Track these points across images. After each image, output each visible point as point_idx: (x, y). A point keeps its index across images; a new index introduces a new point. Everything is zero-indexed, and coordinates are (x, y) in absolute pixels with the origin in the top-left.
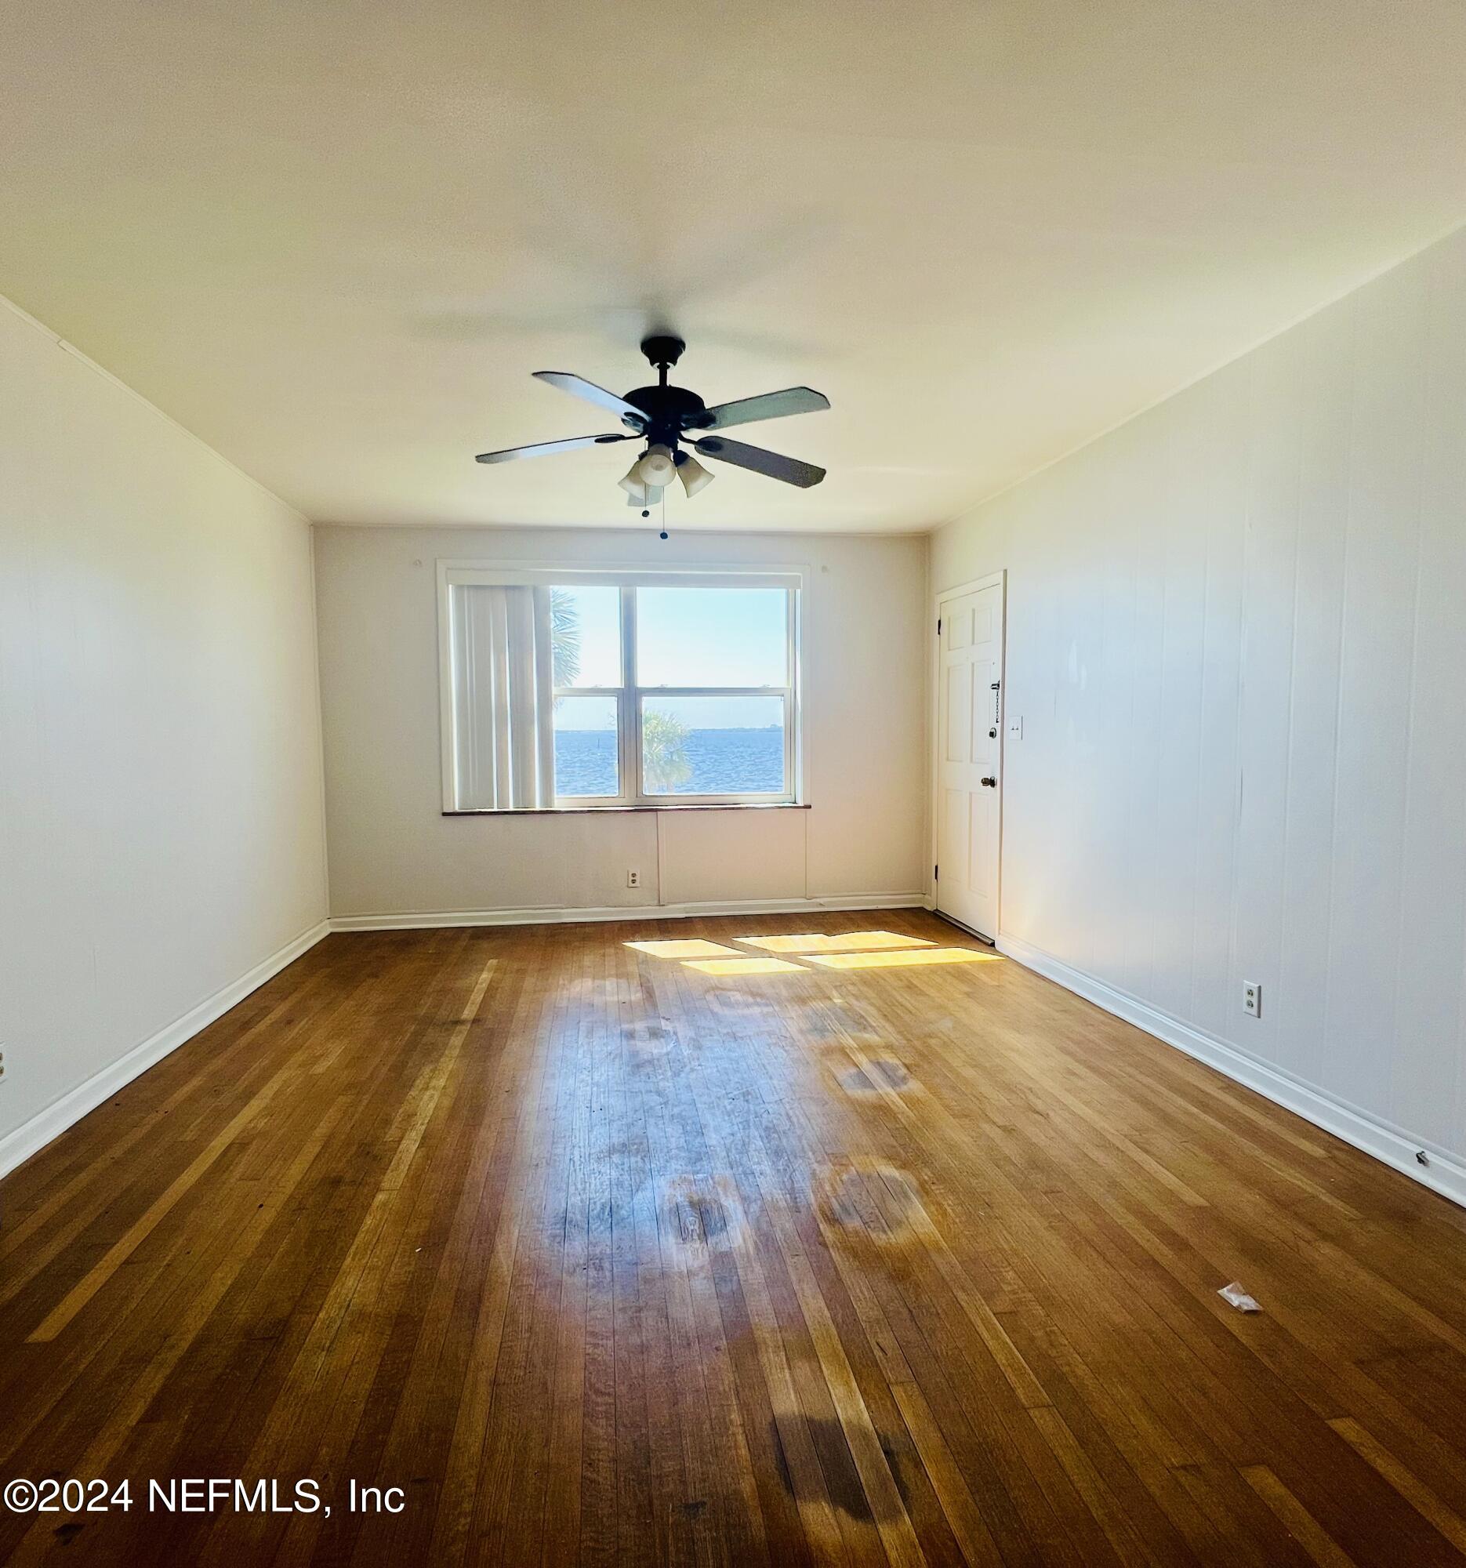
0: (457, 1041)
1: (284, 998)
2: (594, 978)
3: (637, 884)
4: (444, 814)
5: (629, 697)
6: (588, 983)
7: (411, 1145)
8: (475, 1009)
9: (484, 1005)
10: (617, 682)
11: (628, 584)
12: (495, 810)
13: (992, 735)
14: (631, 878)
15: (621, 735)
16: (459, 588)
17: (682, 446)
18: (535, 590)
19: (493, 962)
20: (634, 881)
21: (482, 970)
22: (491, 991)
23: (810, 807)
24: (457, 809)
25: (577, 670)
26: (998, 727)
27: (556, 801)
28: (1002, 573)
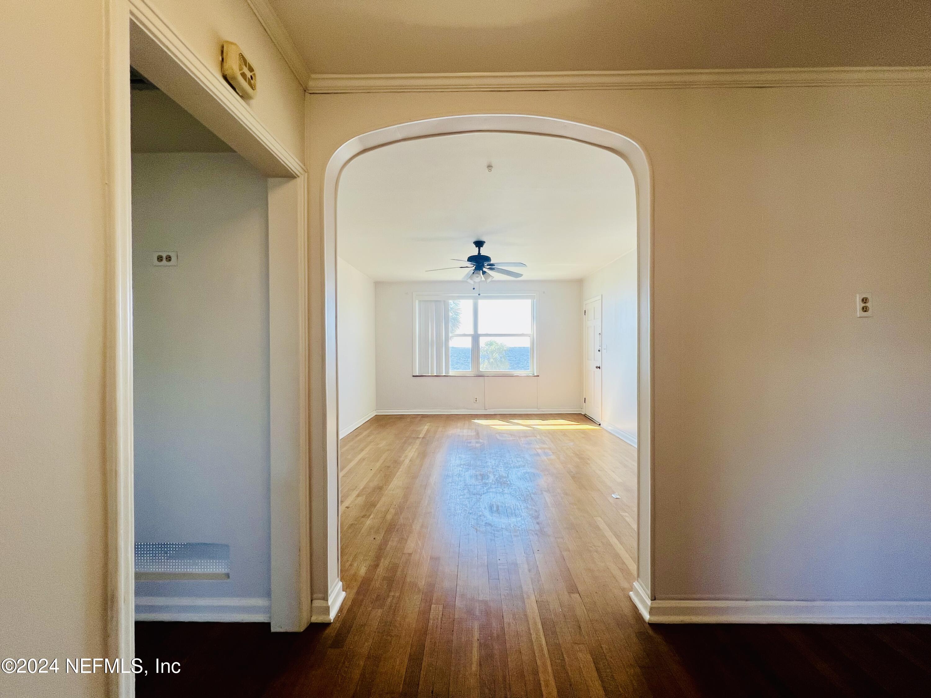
0: (418, 442)
1: (366, 430)
2: (461, 429)
3: (478, 402)
4: (413, 376)
5: (476, 338)
6: (459, 430)
7: (407, 462)
8: (423, 435)
9: (426, 434)
10: (472, 332)
11: (475, 299)
12: (430, 375)
13: (599, 351)
14: (475, 400)
15: (472, 349)
16: (420, 301)
17: (484, 269)
18: (444, 301)
19: (429, 424)
20: (476, 401)
21: (425, 426)
22: (428, 431)
23: (539, 376)
24: (417, 375)
25: (458, 328)
26: (600, 348)
27: (450, 372)
28: (601, 296)
